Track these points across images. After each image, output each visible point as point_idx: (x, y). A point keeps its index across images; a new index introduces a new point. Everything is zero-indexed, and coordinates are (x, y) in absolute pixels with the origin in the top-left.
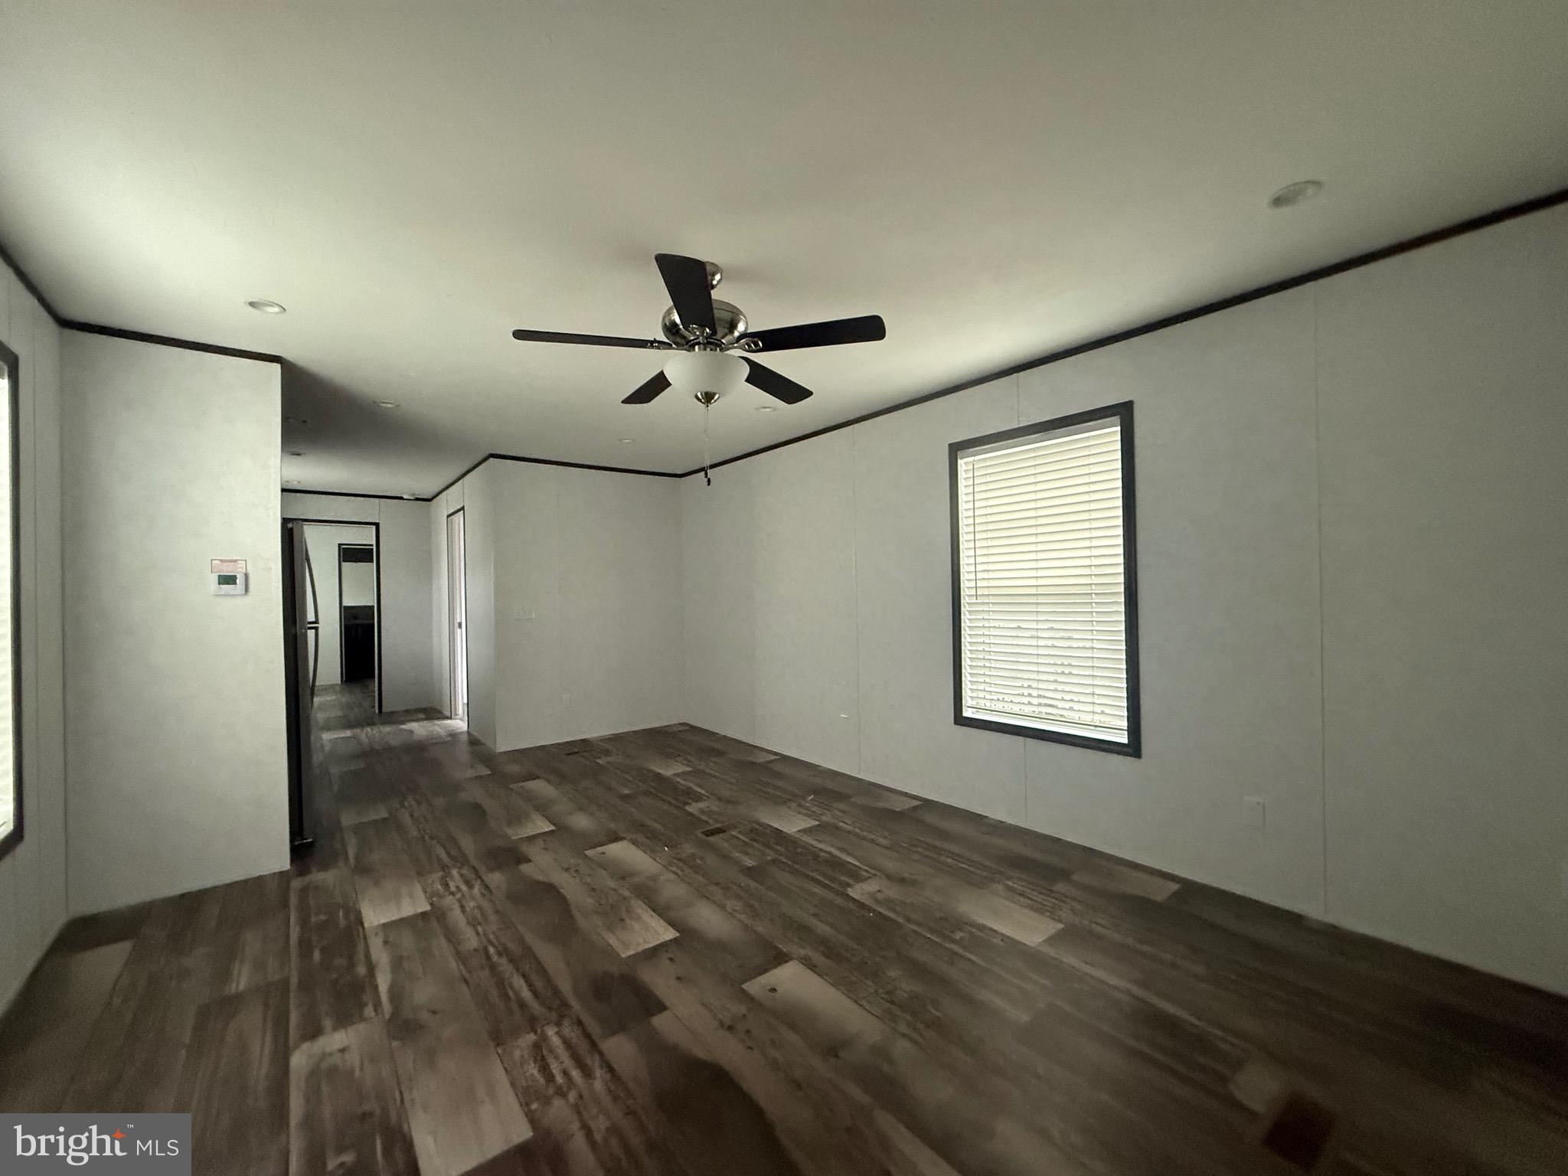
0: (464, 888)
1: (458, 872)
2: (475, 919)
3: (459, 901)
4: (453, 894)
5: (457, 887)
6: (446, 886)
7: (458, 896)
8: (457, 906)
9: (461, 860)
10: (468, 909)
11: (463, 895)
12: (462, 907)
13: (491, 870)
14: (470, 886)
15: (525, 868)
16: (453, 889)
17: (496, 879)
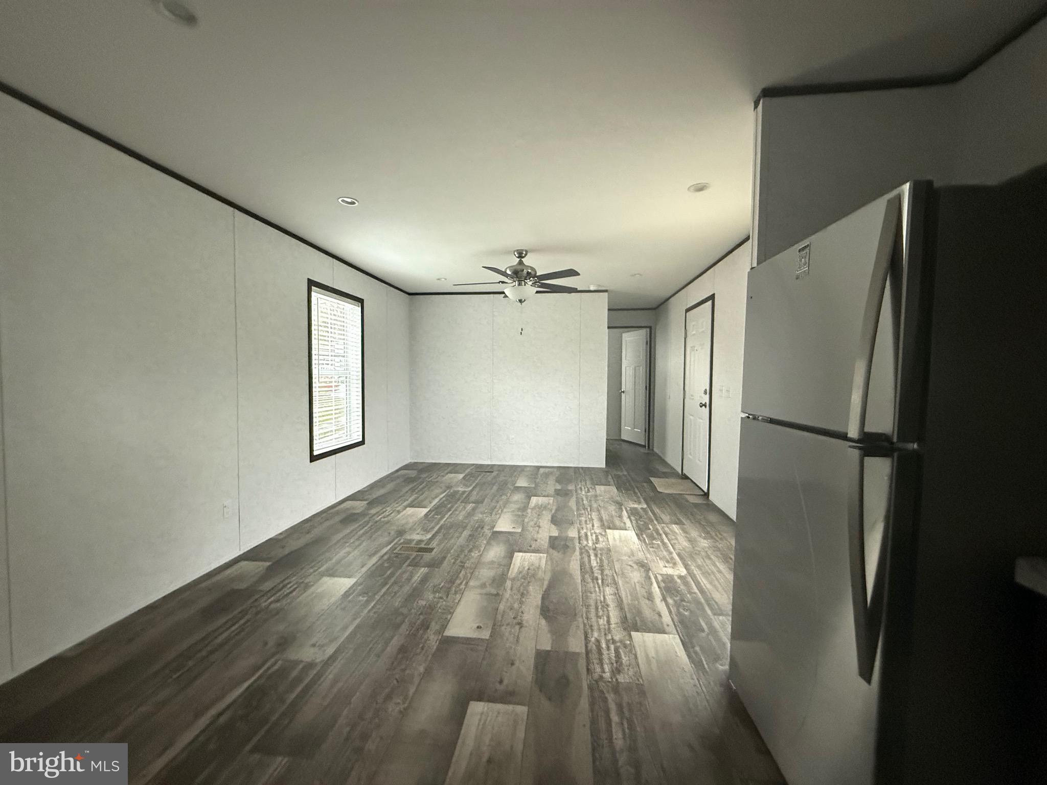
0: (589, 534)
1: (588, 543)
2: (590, 521)
3: (593, 529)
4: (595, 533)
5: (592, 535)
6: (597, 539)
7: (593, 531)
8: (595, 527)
9: (584, 551)
10: (591, 525)
11: (590, 530)
12: (593, 526)
13: (572, 539)
14: (586, 535)
15: (555, 533)
16: (594, 535)
17: (572, 533)
